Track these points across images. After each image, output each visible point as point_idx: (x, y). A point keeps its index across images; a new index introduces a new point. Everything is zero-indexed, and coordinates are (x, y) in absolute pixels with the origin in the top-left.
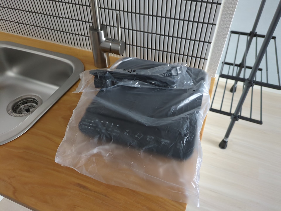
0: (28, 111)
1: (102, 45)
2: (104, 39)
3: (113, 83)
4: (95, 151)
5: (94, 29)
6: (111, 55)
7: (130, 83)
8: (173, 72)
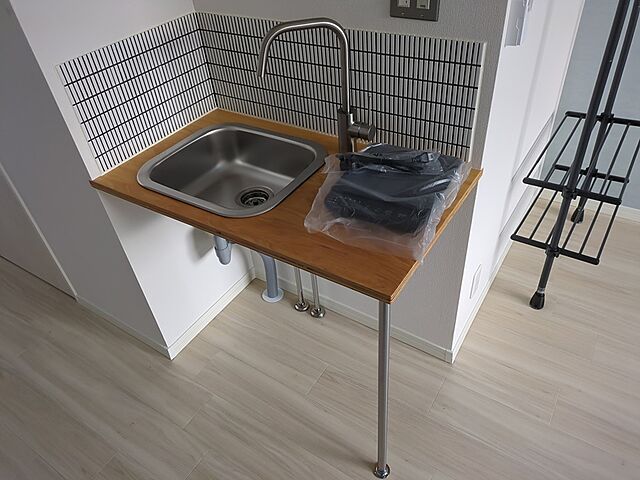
0: (256, 204)
1: (350, 130)
2: (353, 123)
3: (358, 166)
4: (338, 220)
5: (343, 112)
6: (359, 141)
7: (376, 167)
8: (423, 159)
